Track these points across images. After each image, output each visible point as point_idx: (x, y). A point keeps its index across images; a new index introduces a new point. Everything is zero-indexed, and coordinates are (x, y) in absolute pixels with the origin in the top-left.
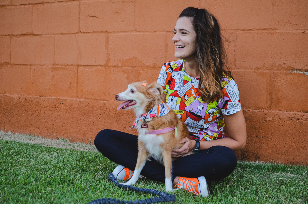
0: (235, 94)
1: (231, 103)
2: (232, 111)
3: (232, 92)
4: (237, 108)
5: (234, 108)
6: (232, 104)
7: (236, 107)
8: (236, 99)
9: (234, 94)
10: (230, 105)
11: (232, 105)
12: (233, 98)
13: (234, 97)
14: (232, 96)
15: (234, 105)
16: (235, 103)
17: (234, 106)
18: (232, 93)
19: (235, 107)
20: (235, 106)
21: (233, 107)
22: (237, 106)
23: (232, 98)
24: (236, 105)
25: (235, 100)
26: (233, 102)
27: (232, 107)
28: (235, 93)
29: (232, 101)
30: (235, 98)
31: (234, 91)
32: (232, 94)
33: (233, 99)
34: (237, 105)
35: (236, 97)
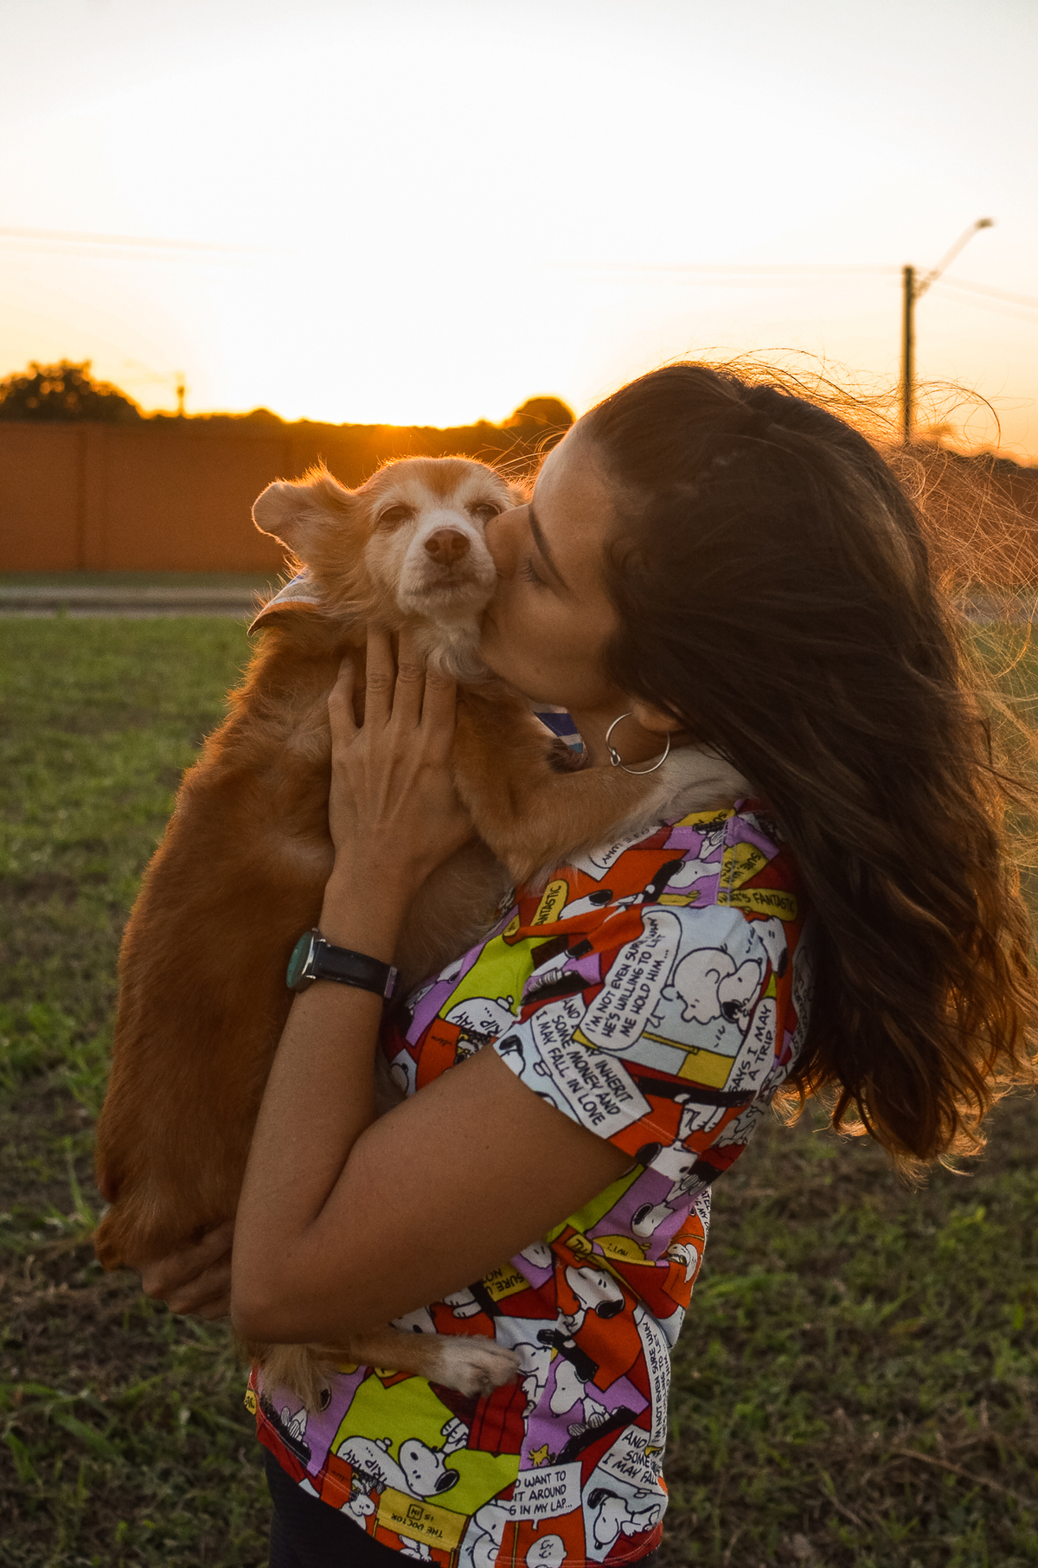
0: (654, 995)
1: (582, 1010)
2: (531, 1057)
3: (651, 962)
4: (574, 1086)
5: (557, 1058)
6: (575, 1022)
7: (573, 1074)
8: (635, 1032)
9: (655, 988)
10: (565, 1013)
11: (571, 1022)
12: (615, 1001)
13: (631, 1002)
14: (624, 983)
15: (578, 1036)
16: (598, 1038)
17: (574, 1048)
18: (647, 967)
19: (568, 1062)
20: (576, 1058)
21: (558, 1045)
22: (585, 1071)
23: (618, 993)
24: (592, 1061)
25: (619, 1025)
26: (589, 1018)
27: (556, 1036)
28: (669, 992)
29: (597, 1002)
30: (627, 1013)
31: (674, 970)
32: (638, 974)
33: (611, 1009)
34: (597, 1072)
35: (640, 1019)
